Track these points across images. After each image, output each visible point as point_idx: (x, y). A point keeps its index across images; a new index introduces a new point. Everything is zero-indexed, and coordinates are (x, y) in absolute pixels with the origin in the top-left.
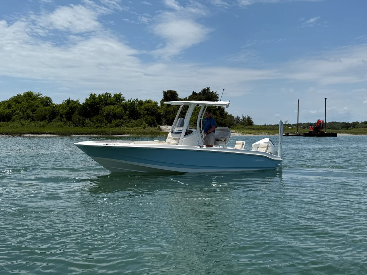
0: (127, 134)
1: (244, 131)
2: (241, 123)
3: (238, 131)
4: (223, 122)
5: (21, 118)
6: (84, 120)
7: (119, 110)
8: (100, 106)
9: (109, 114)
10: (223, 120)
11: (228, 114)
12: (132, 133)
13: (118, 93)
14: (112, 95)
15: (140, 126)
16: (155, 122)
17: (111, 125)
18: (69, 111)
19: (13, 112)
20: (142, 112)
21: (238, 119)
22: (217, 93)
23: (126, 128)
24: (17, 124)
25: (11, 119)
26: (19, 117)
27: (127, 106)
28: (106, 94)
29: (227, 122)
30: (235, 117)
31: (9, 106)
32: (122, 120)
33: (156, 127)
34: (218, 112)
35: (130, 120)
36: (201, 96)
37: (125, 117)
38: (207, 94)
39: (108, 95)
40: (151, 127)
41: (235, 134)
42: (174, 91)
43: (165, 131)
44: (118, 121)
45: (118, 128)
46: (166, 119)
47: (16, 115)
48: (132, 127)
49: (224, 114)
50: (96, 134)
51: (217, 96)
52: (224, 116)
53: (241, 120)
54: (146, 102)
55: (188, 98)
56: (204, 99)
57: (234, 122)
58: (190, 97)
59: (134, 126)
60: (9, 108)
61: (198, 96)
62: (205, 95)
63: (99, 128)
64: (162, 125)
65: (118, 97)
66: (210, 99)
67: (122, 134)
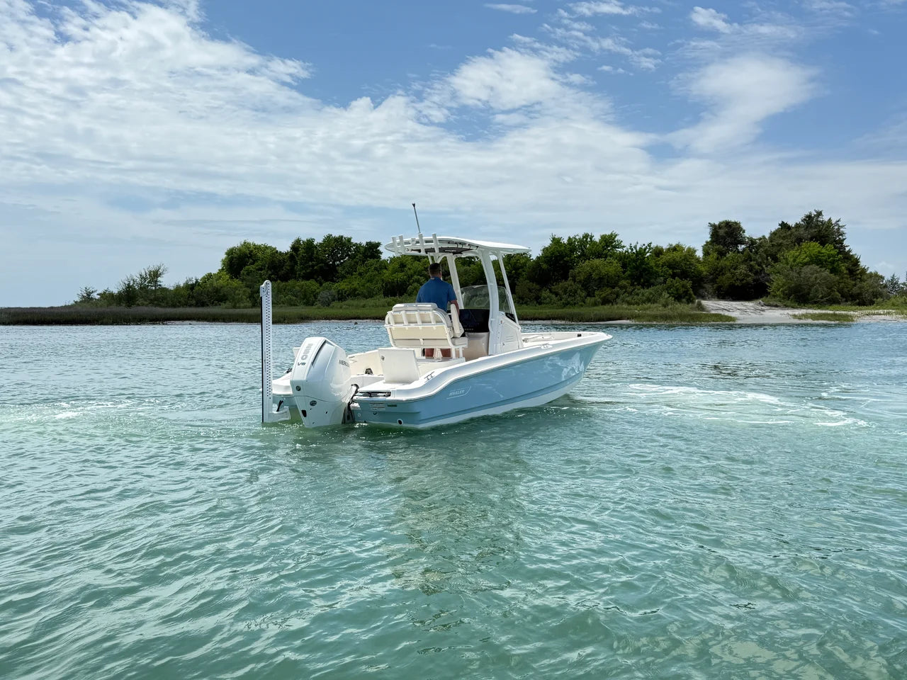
0: (628, 319)
3: (893, 311)
4: (855, 290)
6: (539, 291)
7: (610, 267)
8: (571, 262)
9: (589, 277)
10: (855, 285)
11: (868, 272)
12: (639, 317)
13: (608, 233)
14: (597, 238)
15: (655, 302)
16: (691, 291)
17: (593, 299)
18: (510, 272)
19: (410, 277)
20: (659, 270)
21: (893, 282)
22: (840, 223)
23: (625, 306)
25: (405, 291)
27: (627, 258)
28: (584, 237)
29: (867, 290)
30: (886, 279)
31: (403, 266)
32: (617, 289)
33: (693, 302)
34: (843, 268)
35: (634, 289)
36: (802, 231)
37: (623, 282)
38: (817, 226)
39: (588, 238)
40: (681, 302)
41: (888, 317)
42: (736, 223)
43: (713, 312)
44: (608, 291)
45: (609, 307)
46: (716, 286)
47: (416, 284)
48: (638, 304)
49: (858, 272)
50: (563, 320)
51: (842, 230)
52: (859, 276)
53: (901, 286)
54: (669, 249)
55: (770, 238)
56: (809, 236)
57: (885, 290)
58: (774, 234)
59: (644, 302)
60: (402, 271)
61: (793, 230)
62: (811, 227)
63: (570, 308)
64: (705, 299)
65: (609, 241)
66: (822, 237)
67: (617, 320)
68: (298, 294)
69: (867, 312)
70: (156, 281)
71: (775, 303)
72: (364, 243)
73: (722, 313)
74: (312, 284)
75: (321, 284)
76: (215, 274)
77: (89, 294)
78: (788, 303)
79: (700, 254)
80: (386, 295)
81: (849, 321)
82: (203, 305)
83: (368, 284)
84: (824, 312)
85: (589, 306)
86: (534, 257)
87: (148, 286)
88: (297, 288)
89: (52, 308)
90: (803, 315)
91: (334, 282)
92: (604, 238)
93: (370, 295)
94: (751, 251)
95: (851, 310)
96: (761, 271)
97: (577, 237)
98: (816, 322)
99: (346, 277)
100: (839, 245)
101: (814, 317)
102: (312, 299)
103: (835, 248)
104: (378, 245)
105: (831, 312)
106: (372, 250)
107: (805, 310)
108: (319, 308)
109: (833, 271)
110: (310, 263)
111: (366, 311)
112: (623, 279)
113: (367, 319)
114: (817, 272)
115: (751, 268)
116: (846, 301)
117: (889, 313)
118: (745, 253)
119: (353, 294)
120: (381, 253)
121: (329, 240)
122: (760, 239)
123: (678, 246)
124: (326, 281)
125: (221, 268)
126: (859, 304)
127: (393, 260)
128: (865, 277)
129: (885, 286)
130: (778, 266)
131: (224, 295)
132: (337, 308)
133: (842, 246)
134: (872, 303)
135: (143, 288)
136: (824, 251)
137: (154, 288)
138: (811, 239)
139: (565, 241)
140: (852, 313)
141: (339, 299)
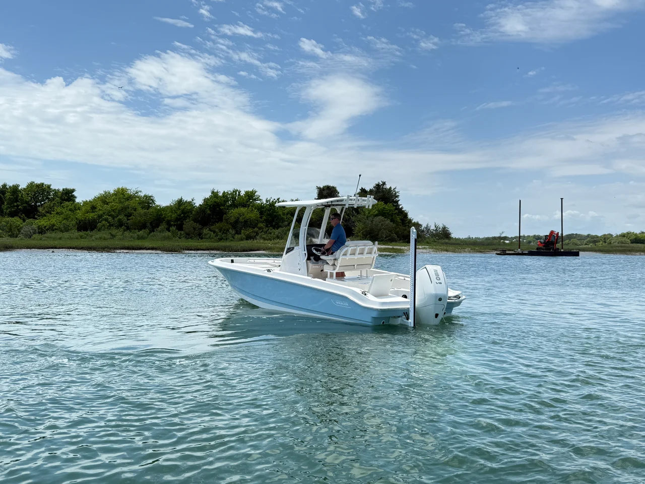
0: (264, 250)
1: (438, 247)
2: (433, 235)
6: (201, 229)
7: (251, 214)
8: (225, 209)
9: (237, 221)
10: (406, 230)
11: (413, 222)
12: (272, 249)
13: (251, 190)
14: (242, 193)
15: (282, 238)
17: (239, 236)
18: (180, 215)
19: (100, 216)
20: (285, 217)
21: (428, 229)
22: (396, 190)
23: (262, 241)
24: (105, 234)
25: (95, 227)
26: (108, 224)
27: (264, 208)
28: (233, 191)
30: (423, 226)
31: (94, 208)
32: (256, 229)
34: (398, 219)
35: (268, 230)
36: (373, 194)
37: (260, 225)
38: (383, 191)
39: (236, 192)
41: (424, 251)
42: (333, 187)
44: (251, 230)
45: (251, 241)
47: (104, 222)
48: (270, 240)
49: (407, 221)
50: (218, 250)
51: (397, 194)
53: (432, 231)
57: (423, 233)
59: (274, 239)
60: (93, 212)
61: (368, 194)
62: (379, 192)
63: (223, 242)
65: (251, 195)
66: (386, 198)
67: (256, 251)
68: (5, 228)
72: (61, 189)
74: (16, 221)
75: (24, 221)
80: (79, 229)
81: (401, 253)
83: (64, 222)
84: (387, 247)
85: (236, 241)
86: (197, 205)
91: (36, 219)
92: (247, 193)
93: (67, 229)
96: (349, 219)
97: (229, 192)
99: (45, 216)
102: (16, 232)
103: (394, 206)
104: (73, 191)
105: (391, 247)
106: (68, 195)
108: (21, 239)
109: (392, 220)
110: (15, 204)
111: (62, 242)
112: (261, 222)
113: (62, 248)
114: (383, 221)
116: (400, 240)
117: (425, 248)
119: (52, 228)
120: (75, 197)
121: (31, 185)
124: (29, 218)
126: (408, 242)
127: (86, 203)
128: (411, 225)
129: (423, 231)
130: (359, 216)
132: (37, 239)
133: (397, 205)
136: (386, 207)
138: (379, 200)
139: (221, 194)
140: (403, 247)
141: (39, 233)
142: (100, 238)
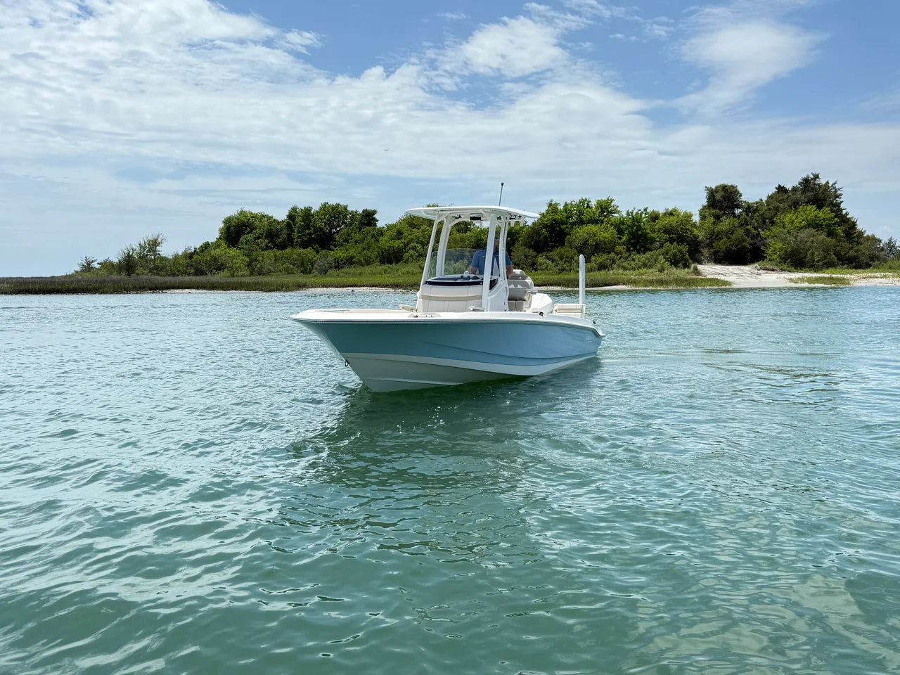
0: (624, 284)
3: (891, 274)
4: (852, 253)
5: (419, 255)
6: (535, 257)
7: (605, 233)
8: (567, 228)
9: (585, 243)
10: (852, 248)
11: (865, 235)
12: (635, 282)
13: (605, 199)
14: (593, 203)
15: (651, 267)
16: (687, 256)
17: (589, 265)
19: (406, 245)
20: (655, 235)
21: (891, 244)
22: (837, 186)
23: (620, 271)
24: (413, 266)
25: (401, 258)
26: (417, 254)
27: (623, 224)
28: (580, 202)
29: (864, 253)
30: (883, 242)
31: (400, 233)
32: (612, 255)
33: (688, 267)
34: (840, 231)
35: (630, 255)
36: (798, 195)
37: (619, 248)
38: (813, 189)
39: (584, 203)
40: (677, 267)
41: (884, 280)
42: (732, 186)
43: (709, 277)
44: (605, 256)
45: (605, 272)
46: (712, 250)
47: (411, 251)
48: (634, 269)
49: (855, 235)
50: (559, 285)
51: (839, 192)
52: (856, 239)
53: (898, 248)
54: (665, 214)
55: (767, 201)
56: (806, 200)
57: (882, 253)
58: (770, 197)
59: (639, 267)
60: (399, 239)
61: (790, 194)
62: (808, 190)
63: (565, 274)
64: (701, 264)
65: (605, 206)
66: (820, 200)
67: (613, 285)
68: (296, 262)
69: (863, 275)
70: (155, 250)
71: (771, 267)
73: (719, 278)
74: (309, 252)
75: (318, 252)
76: (212, 243)
77: (89, 263)
78: (785, 267)
79: (696, 218)
80: (382, 262)
81: (845, 284)
82: (202, 273)
83: (365, 252)
84: (820, 275)
86: (530, 223)
87: (147, 255)
88: (295, 256)
89: (53, 277)
90: (799, 279)
91: (332, 249)
92: (600, 203)
93: (367, 263)
94: (747, 215)
95: (848, 273)
96: (757, 235)
97: (574, 203)
98: (812, 285)
99: (342, 245)
100: (836, 209)
101: (810, 280)
102: (309, 267)
103: (832, 211)
104: (375, 212)
105: (828, 276)
106: (368, 218)
107: (801, 274)
108: (316, 276)
109: (830, 234)
110: (308, 232)
111: (363, 279)
112: (620, 244)
113: (364, 286)
114: (814, 236)
115: (747, 232)
116: (843, 264)
117: (885, 276)
118: (742, 217)
119: (350, 261)
120: (377, 221)
121: (325, 207)
122: (757, 203)
123: (675, 210)
124: (323, 248)
125: (218, 237)
126: (856, 268)
127: (390, 227)
128: (862, 240)
129: (883, 249)
130: (776, 230)
131: (222, 264)
132: (333, 275)
133: (840, 210)
134: (868, 266)
135: (143, 257)
136: (820, 214)
137: (153, 257)
138: (807, 203)
139: (561, 207)
140: (848, 276)
141: (336, 267)
142: (408, 272)
